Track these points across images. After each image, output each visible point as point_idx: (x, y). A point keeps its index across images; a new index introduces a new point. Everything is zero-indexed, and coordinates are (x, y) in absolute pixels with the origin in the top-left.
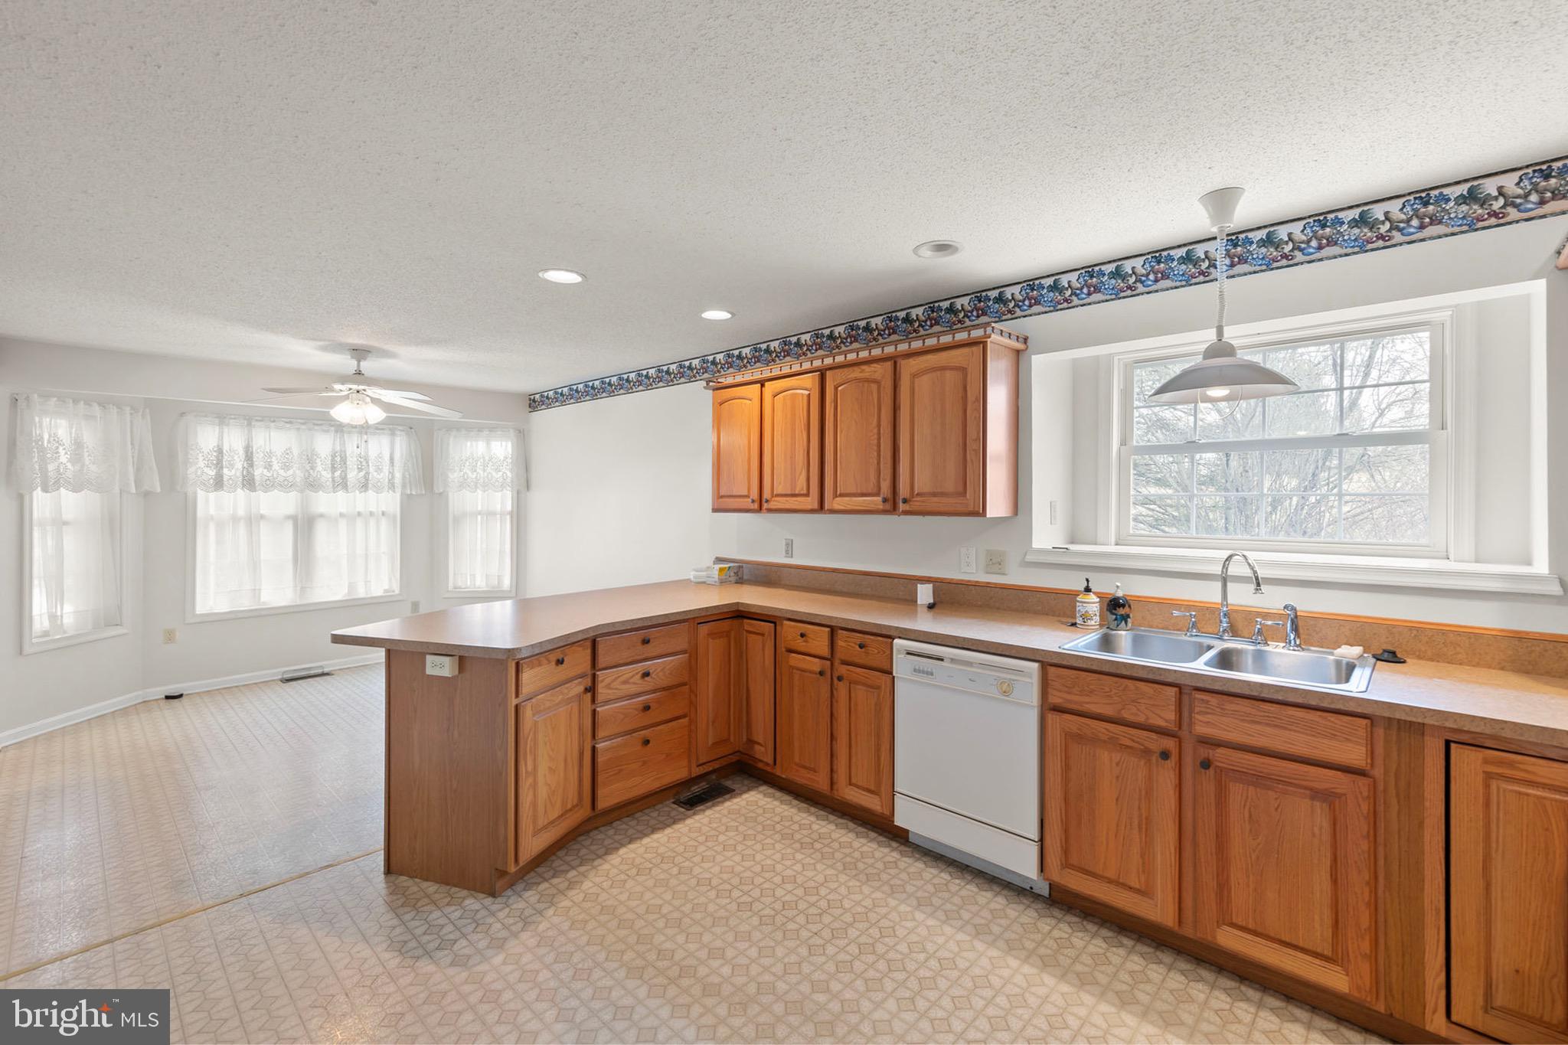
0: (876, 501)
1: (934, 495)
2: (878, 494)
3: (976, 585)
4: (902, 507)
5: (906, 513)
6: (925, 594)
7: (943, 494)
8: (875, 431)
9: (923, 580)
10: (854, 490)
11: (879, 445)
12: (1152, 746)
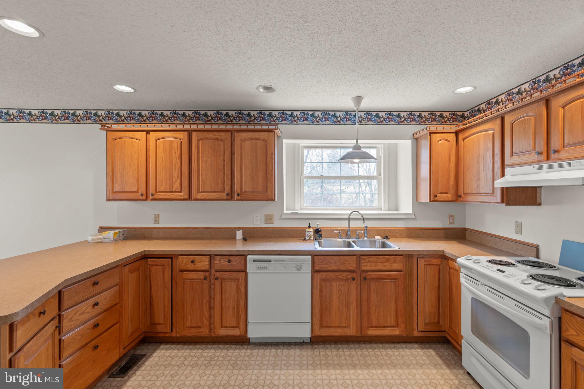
0: (223, 195)
1: (252, 192)
2: (223, 192)
3: (262, 229)
4: (236, 197)
5: (237, 200)
6: (239, 235)
7: (257, 192)
8: (222, 163)
9: (239, 229)
10: (209, 190)
11: (224, 170)
12: (349, 277)
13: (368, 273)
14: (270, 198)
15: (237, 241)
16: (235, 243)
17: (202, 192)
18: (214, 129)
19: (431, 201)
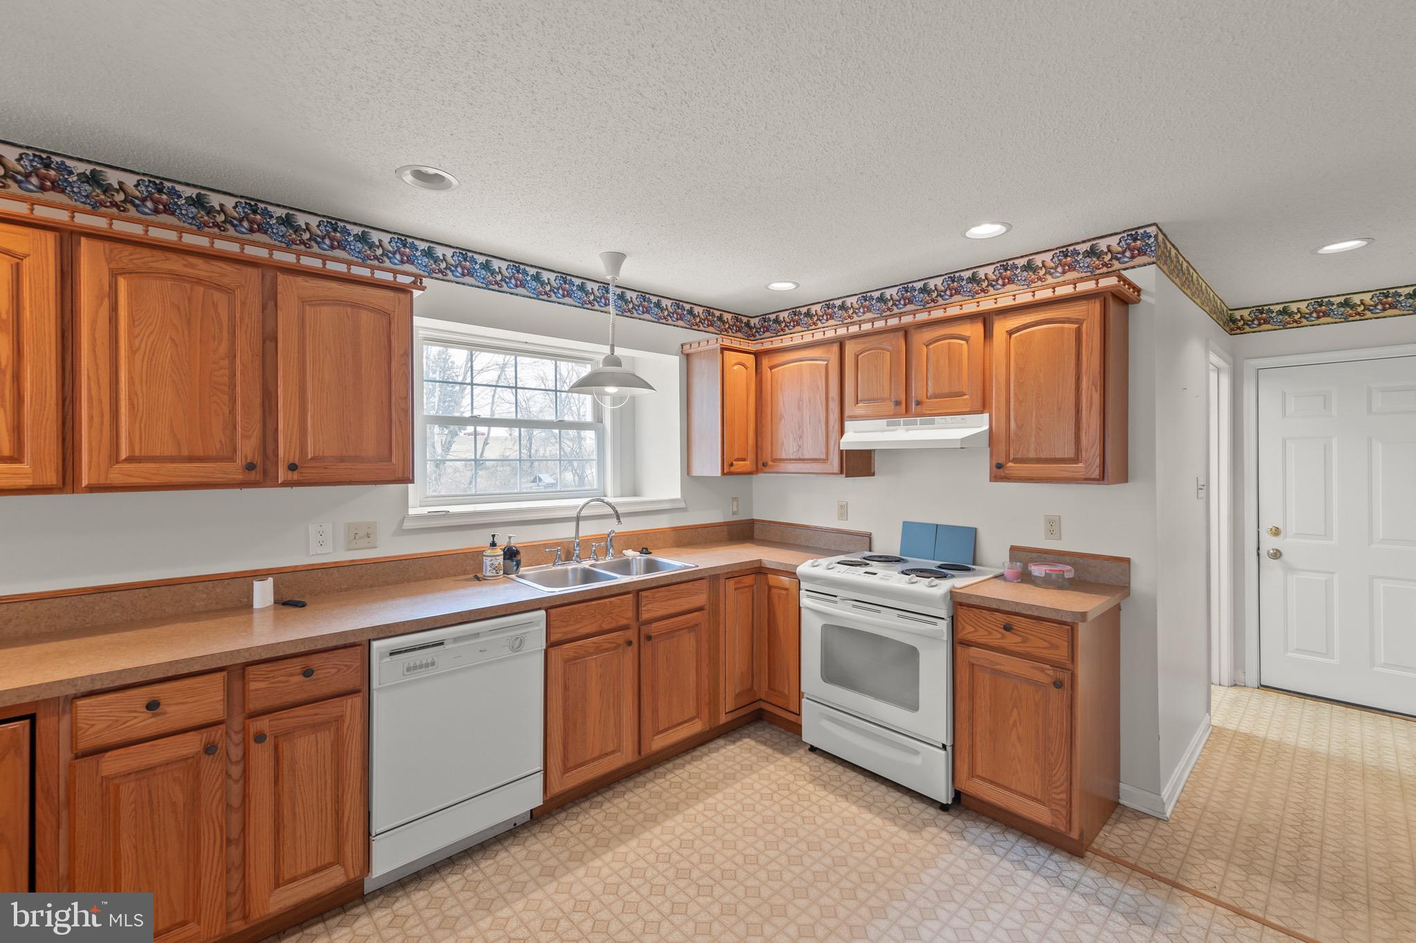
0: (234, 470)
1: (342, 459)
2: (231, 459)
3: (337, 566)
4: (282, 475)
5: (286, 484)
6: (263, 594)
7: (357, 459)
8: (226, 363)
9: (261, 575)
10: (169, 450)
11: (232, 386)
12: (620, 641)
13: (654, 625)
14: (400, 476)
15: (256, 615)
16: (250, 623)
17: (130, 460)
18: (219, 250)
19: (723, 473)
